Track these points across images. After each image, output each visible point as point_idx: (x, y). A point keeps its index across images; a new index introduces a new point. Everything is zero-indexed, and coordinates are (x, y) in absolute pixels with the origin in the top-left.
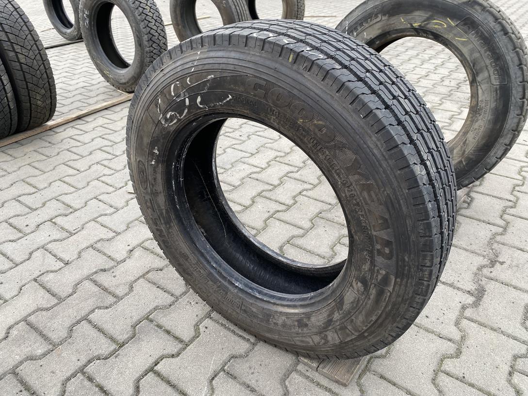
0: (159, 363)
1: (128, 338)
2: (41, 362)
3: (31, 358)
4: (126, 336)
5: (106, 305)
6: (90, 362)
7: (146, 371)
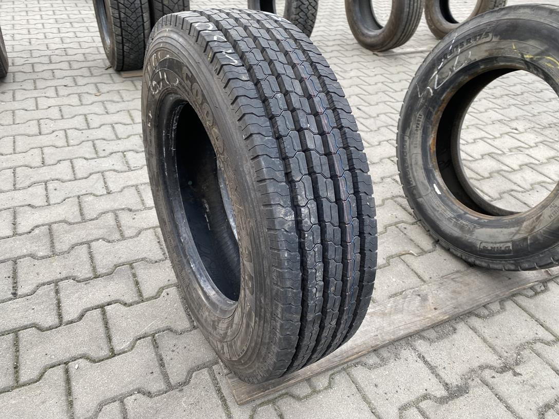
0: (111, 304)
1: (105, 273)
2: (36, 262)
3: (33, 256)
4: (104, 271)
5: (110, 239)
6: (66, 278)
7: (98, 306)
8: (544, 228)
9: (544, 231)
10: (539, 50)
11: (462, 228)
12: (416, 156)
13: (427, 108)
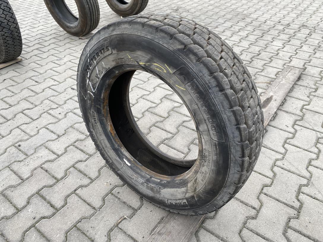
8: (202, 189)
9: (203, 191)
10: (147, 59)
11: (152, 189)
12: (104, 141)
13: (95, 106)
